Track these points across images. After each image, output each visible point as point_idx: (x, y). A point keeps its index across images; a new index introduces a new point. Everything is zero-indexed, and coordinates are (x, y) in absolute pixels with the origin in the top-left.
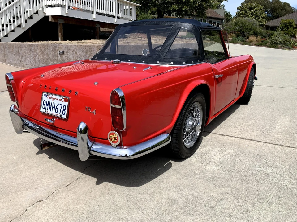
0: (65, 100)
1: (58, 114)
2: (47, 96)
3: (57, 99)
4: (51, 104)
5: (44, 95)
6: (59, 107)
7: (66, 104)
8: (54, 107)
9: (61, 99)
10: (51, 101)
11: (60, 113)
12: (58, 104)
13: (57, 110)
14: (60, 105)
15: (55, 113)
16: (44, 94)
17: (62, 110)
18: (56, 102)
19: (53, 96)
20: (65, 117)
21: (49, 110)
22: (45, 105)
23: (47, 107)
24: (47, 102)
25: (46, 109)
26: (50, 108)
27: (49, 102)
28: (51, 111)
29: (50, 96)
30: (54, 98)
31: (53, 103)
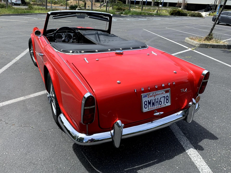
0: (167, 92)
1: (163, 105)
2: (147, 96)
3: (159, 94)
4: (153, 101)
5: (143, 96)
6: (162, 100)
7: (168, 94)
8: (158, 102)
9: (163, 93)
10: (153, 98)
11: (164, 103)
12: (161, 97)
13: (160, 102)
15: (159, 106)
17: (166, 100)
18: (159, 97)
19: (154, 93)
20: (169, 104)
21: (153, 106)
22: (146, 104)
23: (150, 105)
24: (148, 100)
25: (149, 107)
26: (153, 104)
27: (150, 100)
28: (154, 106)
29: (150, 95)
30: (156, 95)
31: (156, 99)
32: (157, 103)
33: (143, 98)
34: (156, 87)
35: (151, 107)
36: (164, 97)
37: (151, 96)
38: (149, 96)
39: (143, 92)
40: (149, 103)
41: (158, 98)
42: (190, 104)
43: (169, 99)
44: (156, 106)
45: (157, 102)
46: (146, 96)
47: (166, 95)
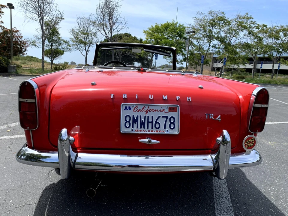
0: (172, 110)
1: (162, 131)
2: (132, 109)
3: (155, 110)
4: (143, 119)
6: (162, 121)
8: (152, 122)
9: (164, 110)
10: (143, 114)
11: (165, 128)
12: (159, 117)
13: (157, 125)
14: (163, 117)
15: (154, 130)
16: (122, 107)
17: (168, 123)
19: (146, 106)
20: (176, 132)
21: (141, 128)
22: (129, 122)
23: (135, 123)
24: (133, 116)
25: (133, 127)
26: (143, 124)
27: (138, 116)
28: (144, 128)
29: (138, 109)
30: (149, 110)
31: (148, 116)
32: (150, 125)
33: (125, 109)
34: (150, 98)
35: (137, 128)
36: (166, 118)
37: (140, 110)
38: (136, 109)
39: (125, 100)
40: (135, 121)
41: (152, 117)
42: (218, 139)
43: (176, 123)
44: (148, 128)
45: (150, 122)
46: (130, 108)
47: (170, 115)
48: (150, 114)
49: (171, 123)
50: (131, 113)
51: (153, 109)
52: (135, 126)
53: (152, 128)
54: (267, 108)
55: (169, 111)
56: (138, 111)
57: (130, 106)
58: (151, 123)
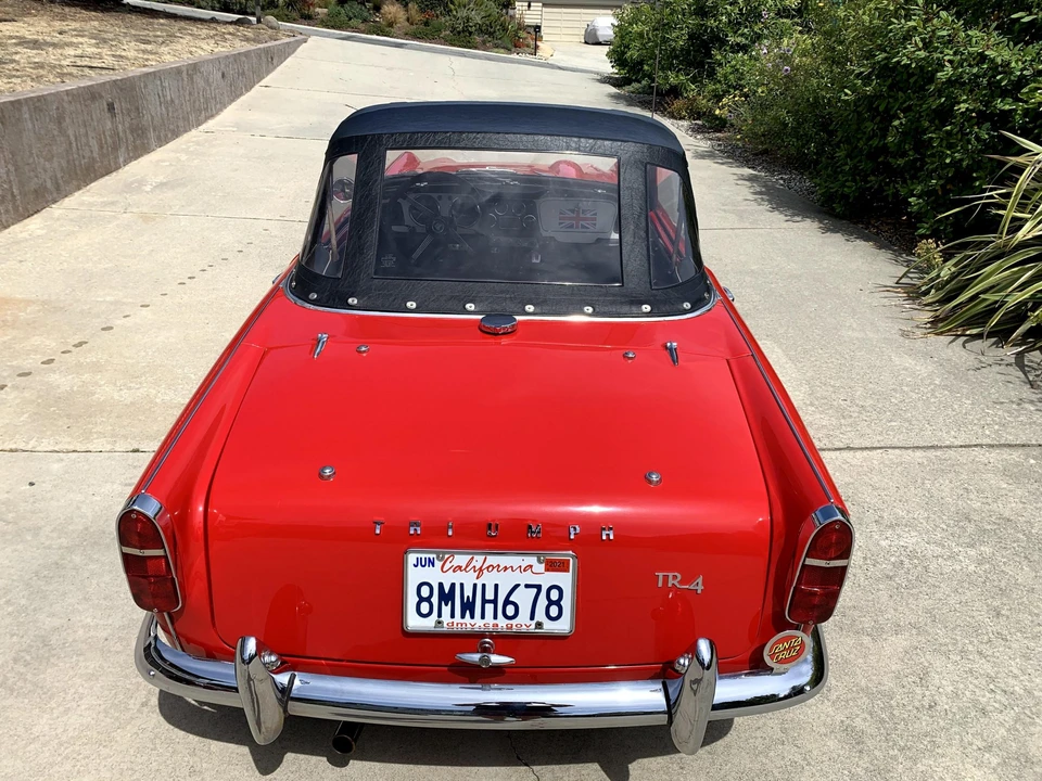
0: (552, 566)
1: (523, 623)
2: (438, 564)
3: (506, 568)
4: (468, 592)
5: (411, 561)
6: (523, 598)
8: (495, 602)
9: (531, 566)
10: (468, 580)
11: (532, 618)
12: (517, 586)
13: (511, 608)
14: (527, 586)
15: (501, 621)
16: (412, 558)
17: (542, 602)
18: (504, 580)
19: (480, 558)
20: (564, 626)
21: (463, 616)
22: (428, 600)
23: (446, 605)
24: (441, 585)
25: (440, 615)
26: (468, 606)
27: (453, 585)
28: (472, 617)
29: (455, 563)
30: (488, 568)
31: (484, 586)
32: (489, 608)
33: (415, 566)
34: (492, 533)
35: (453, 616)
36: (535, 590)
37: (460, 567)
38: (448, 565)
39: (418, 541)
40: (446, 597)
41: (496, 586)
42: (679, 660)
43: (567, 603)
44: (483, 617)
45: (490, 601)
46: (431, 563)
47: (548, 579)
48: (489, 579)
49: (551, 603)
50: (434, 575)
51: (499, 566)
52: (446, 610)
53: (495, 617)
54: (844, 569)
55: (547, 570)
56: (454, 571)
57: (431, 556)
58: (492, 605)
